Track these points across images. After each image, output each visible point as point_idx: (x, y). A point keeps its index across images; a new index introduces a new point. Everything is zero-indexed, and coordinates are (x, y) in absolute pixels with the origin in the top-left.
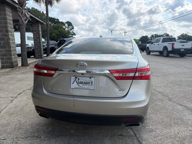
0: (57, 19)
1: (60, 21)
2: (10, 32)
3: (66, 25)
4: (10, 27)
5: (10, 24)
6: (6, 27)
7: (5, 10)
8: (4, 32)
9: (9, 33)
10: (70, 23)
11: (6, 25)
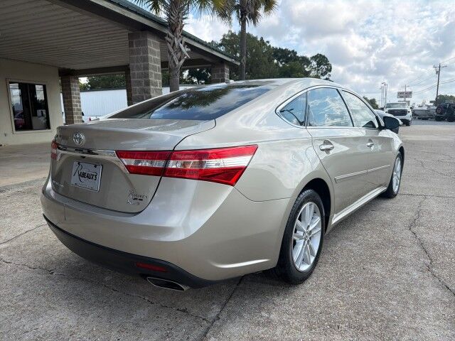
0: (293, 51)
1: (299, 54)
2: (153, 85)
3: (314, 63)
4: (153, 75)
5: (154, 68)
6: (147, 75)
7: (145, 43)
8: (143, 86)
9: (152, 87)
10: (324, 57)
11: (146, 71)
